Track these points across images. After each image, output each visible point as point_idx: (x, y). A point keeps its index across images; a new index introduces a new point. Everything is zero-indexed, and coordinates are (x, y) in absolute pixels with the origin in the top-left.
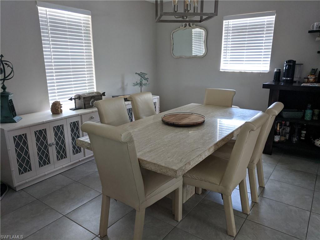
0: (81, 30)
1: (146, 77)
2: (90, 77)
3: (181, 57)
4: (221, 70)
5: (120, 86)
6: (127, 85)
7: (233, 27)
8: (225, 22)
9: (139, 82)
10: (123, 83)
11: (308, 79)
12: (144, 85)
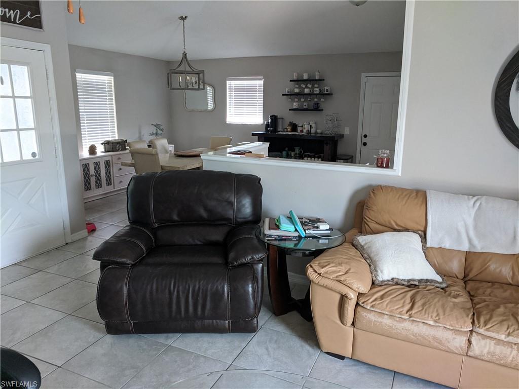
0: (105, 88)
1: (161, 127)
2: (113, 127)
3: (193, 111)
4: (227, 123)
5: (137, 135)
6: (143, 135)
7: (234, 87)
8: (228, 82)
9: (155, 132)
10: (140, 133)
11: (287, 129)
12: (160, 135)
